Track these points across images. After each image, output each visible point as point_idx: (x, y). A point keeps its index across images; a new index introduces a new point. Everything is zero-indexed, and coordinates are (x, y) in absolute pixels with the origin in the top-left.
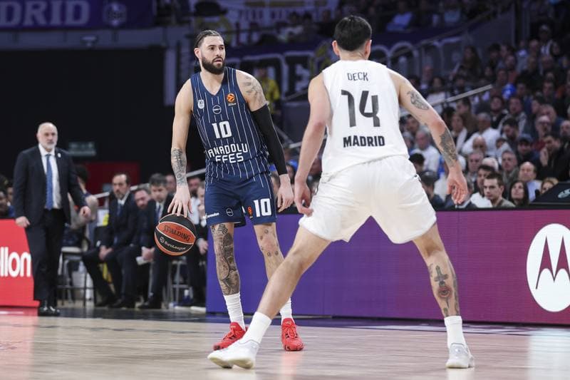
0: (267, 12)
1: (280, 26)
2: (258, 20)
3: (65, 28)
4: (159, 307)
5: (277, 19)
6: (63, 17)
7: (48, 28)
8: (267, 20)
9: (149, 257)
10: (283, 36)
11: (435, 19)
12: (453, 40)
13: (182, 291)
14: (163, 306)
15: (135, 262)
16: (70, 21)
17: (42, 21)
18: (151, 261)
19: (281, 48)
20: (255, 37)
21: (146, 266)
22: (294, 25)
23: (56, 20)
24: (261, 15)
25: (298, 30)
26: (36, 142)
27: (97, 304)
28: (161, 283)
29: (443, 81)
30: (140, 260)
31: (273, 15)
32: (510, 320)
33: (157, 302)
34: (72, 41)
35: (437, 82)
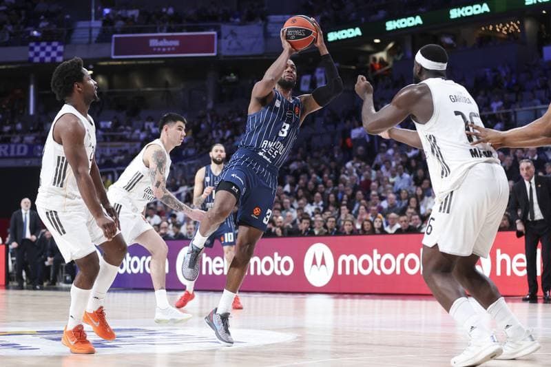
0: (108, 150)
1: (114, 155)
2: (104, 153)
3: (16, 157)
4: (55, 284)
5: (113, 152)
6: (16, 152)
7: (9, 157)
8: (108, 153)
9: (51, 261)
10: (116, 160)
11: (184, 153)
12: (192, 162)
13: (65, 277)
14: (57, 284)
15: (44, 264)
16: (19, 153)
17: (6, 154)
18: (52, 264)
19: (115, 166)
20: (103, 161)
21: (49, 267)
22: (121, 156)
23: (12, 154)
24: (106, 151)
25: (122, 158)
26: (20, 208)
27: (27, 284)
28: (56, 273)
29: (186, 181)
30: (47, 263)
31: (111, 151)
32: (210, 289)
33: (54, 282)
34: (20, 163)
35: (184, 182)
